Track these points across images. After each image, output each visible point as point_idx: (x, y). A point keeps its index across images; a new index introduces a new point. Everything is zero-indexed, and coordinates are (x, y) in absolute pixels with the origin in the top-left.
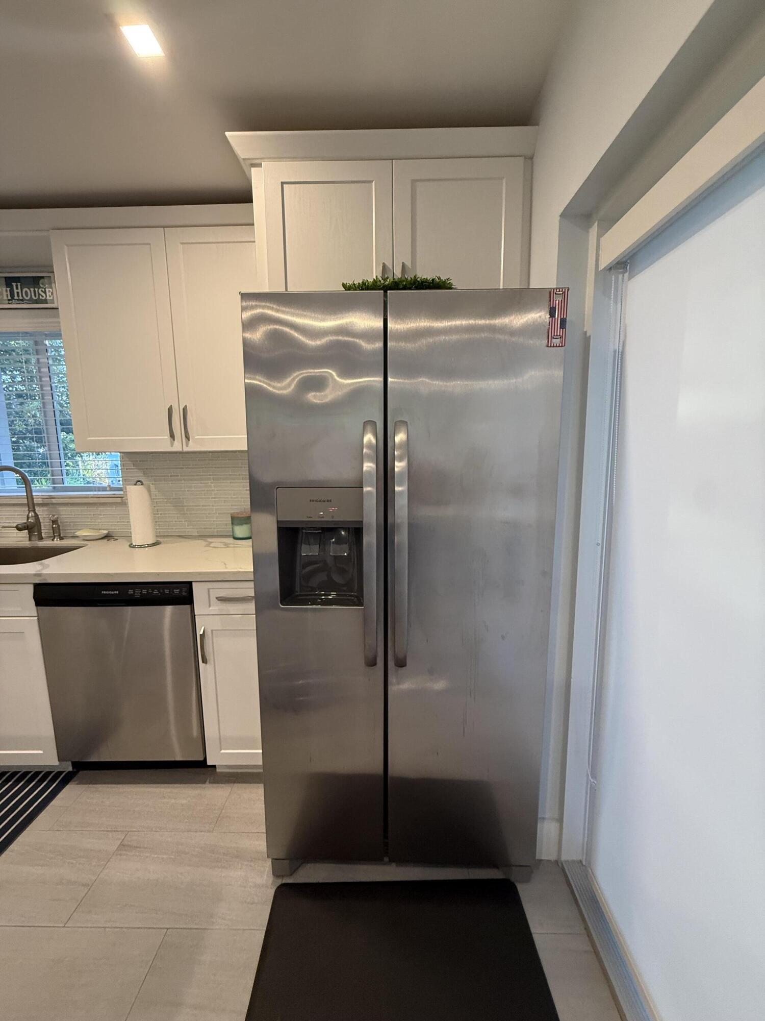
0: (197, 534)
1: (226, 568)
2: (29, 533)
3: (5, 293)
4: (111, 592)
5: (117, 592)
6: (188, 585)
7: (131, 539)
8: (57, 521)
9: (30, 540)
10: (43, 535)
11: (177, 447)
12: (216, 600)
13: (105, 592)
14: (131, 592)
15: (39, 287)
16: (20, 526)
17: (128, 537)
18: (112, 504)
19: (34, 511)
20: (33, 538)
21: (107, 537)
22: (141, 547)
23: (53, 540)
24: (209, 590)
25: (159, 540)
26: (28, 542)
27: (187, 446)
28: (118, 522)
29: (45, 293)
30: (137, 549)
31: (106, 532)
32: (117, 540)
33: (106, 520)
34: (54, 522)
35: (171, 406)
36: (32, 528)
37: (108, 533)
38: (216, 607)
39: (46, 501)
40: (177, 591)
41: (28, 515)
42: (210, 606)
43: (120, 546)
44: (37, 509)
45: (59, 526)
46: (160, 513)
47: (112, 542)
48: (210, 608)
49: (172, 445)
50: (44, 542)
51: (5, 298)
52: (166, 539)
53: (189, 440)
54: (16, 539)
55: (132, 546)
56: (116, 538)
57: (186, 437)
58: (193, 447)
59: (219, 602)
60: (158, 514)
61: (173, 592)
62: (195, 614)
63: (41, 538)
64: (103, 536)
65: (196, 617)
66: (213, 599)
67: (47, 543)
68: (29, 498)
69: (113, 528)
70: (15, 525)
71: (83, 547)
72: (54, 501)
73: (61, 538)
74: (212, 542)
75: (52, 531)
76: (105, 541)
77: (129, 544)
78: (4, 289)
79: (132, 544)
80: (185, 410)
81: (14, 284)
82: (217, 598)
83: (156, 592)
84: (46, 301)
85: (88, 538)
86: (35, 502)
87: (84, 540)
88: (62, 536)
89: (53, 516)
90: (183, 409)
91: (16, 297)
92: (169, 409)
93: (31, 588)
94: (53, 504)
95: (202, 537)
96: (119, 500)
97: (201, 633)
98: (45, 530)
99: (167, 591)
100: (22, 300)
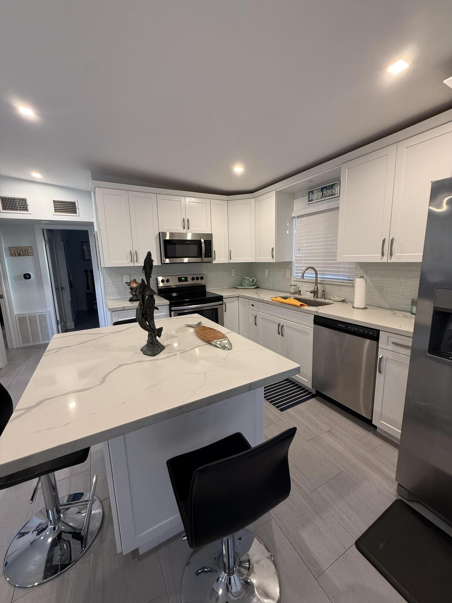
0: (388, 307)
1: (401, 328)
2: (314, 294)
3: (320, 195)
4: (341, 326)
5: (344, 326)
6: (378, 331)
7: (354, 304)
8: (324, 291)
9: (314, 298)
10: (319, 297)
11: (385, 260)
12: (392, 343)
13: (339, 325)
14: (350, 327)
15: (333, 189)
16: (311, 291)
17: (353, 303)
18: (347, 286)
19: (317, 286)
20: (315, 297)
21: (343, 301)
22: (357, 308)
23: (322, 299)
24: (388, 336)
25: (367, 306)
26: (313, 298)
27: (390, 259)
28: (349, 295)
30: (355, 309)
31: (343, 299)
32: (347, 303)
33: (344, 293)
34: (323, 291)
35: (385, 238)
36: (315, 293)
37: (344, 300)
38: (391, 347)
39: (322, 282)
40: (371, 333)
41: (315, 287)
42: (387, 345)
43: (348, 306)
44: (318, 285)
45: (325, 293)
46: (370, 293)
47: (345, 304)
48: (388, 346)
49: (382, 259)
50: (319, 299)
51: (320, 197)
52: (370, 307)
53: (392, 256)
54: (309, 296)
55: (353, 307)
56: (347, 302)
57: (390, 255)
58: (393, 260)
59: (392, 344)
60: (369, 293)
61: (369, 333)
62: (379, 347)
63: (317, 297)
64: (341, 300)
65: (379, 348)
66: (390, 343)
67: (319, 300)
68: (316, 281)
69: (346, 297)
70: (310, 291)
71: (332, 304)
72: (325, 282)
73: (325, 299)
74: (396, 313)
75: (322, 295)
76: (342, 303)
77: (352, 306)
78: (320, 193)
79: (354, 306)
80: (392, 240)
81: (324, 190)
82: (392, 342)
83: (361, 331)
84: (335, 194)
85: (335, 300)
86: (318, 282)
87: (334, 301)
88: (325, 297)
89: (324, 289)
90: (391, 240)
91: (324, 195)
92: (383, 240)
93: (313, 316)
94: (324, 283)
95: (391, 309)
96: (351, 284)
97: (380, 357)
98: (320, 294)
99: (366, 332)
100: (326, 196)
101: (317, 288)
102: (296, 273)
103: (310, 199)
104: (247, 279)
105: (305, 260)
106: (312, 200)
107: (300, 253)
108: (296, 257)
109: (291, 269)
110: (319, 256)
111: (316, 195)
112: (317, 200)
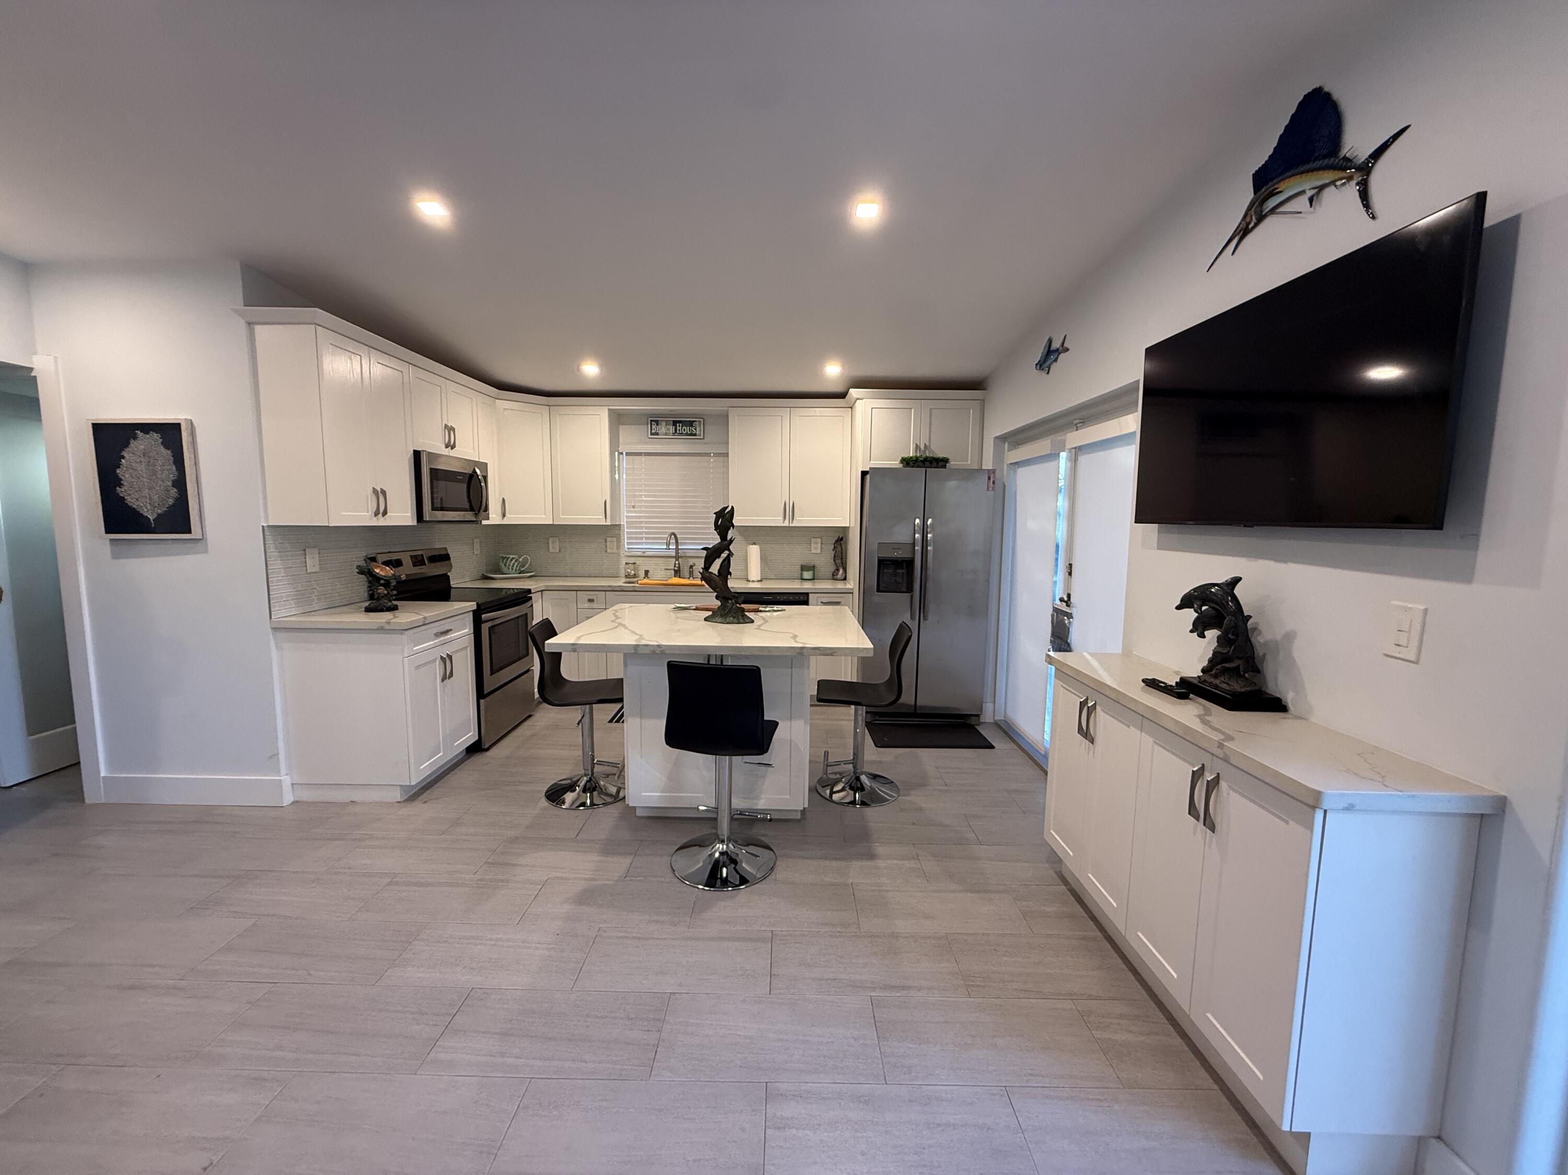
2: (674, 573)
3: (671, 430)
6: (807, 595)
11: (786, 524)
14: (778, 597)
15: (693, 426)
19: (679, 561)
24: (818, 598)
27: (792, 523)
29: (696, 429)
35: (786, 502)
40: (802, 598)
41: (675, 564)
49: (784, 522)
51: (671, 432)
57: (794, 519)
58: (795, 524)
66: (820, 603)
68: (677, 554)
78: (671, 427)
81: (678, 424)
83: (791, 598)
84: (695, 435)
90: (792, 503)
91: (678, 432)
92: (784, 503)
99: (797, 598)
100: (682, 433)
101: (679, 564)
102: (628, 544)
103: (653, 432)
104: (513, 558)
105: (646, 522)
106: (657, 434)
107: (635, 512)
108: (627, 517)
109: (618, 537)
110: (676, 518)
111: (663, 429)
112: (666, 435)
